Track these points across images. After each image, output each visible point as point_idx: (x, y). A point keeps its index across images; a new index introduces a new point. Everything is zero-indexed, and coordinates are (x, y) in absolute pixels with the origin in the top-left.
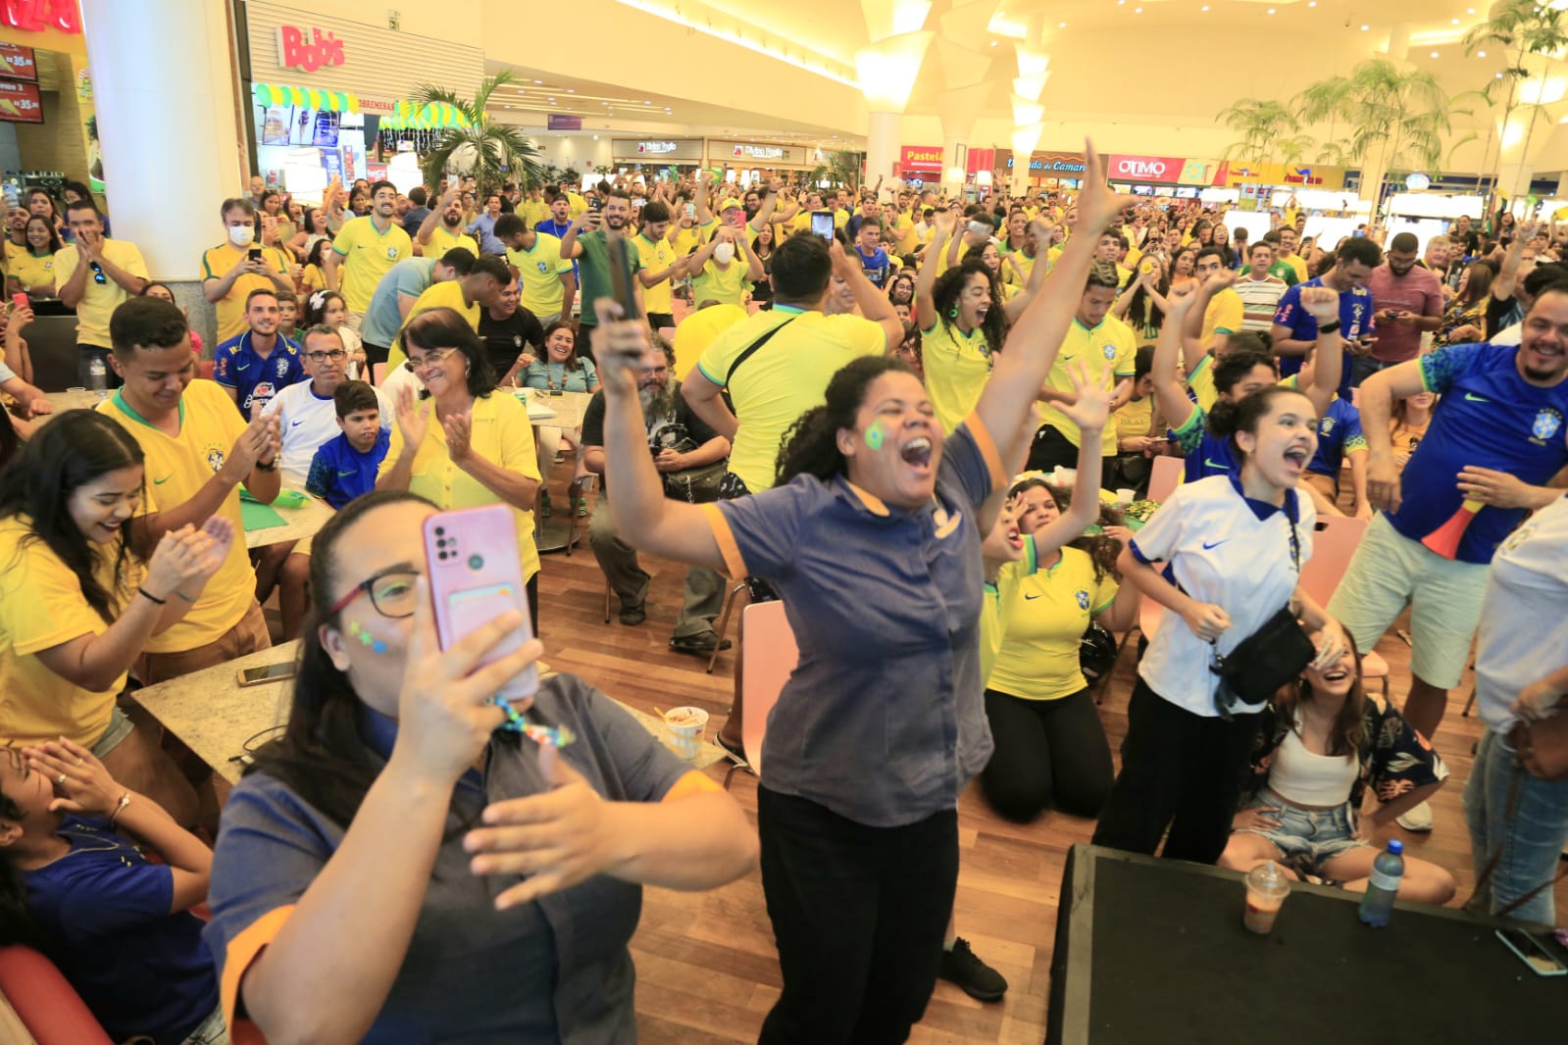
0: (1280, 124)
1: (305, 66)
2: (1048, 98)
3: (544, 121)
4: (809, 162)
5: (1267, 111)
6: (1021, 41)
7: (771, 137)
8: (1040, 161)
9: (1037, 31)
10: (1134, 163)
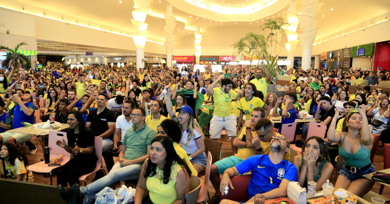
2: (202, 44)
3: (85, 53)
4: (154, 61)
5: (242, 44)
6: (195, 32)
8: (202, 58)
9: (199, 29)
10: (225, 57)
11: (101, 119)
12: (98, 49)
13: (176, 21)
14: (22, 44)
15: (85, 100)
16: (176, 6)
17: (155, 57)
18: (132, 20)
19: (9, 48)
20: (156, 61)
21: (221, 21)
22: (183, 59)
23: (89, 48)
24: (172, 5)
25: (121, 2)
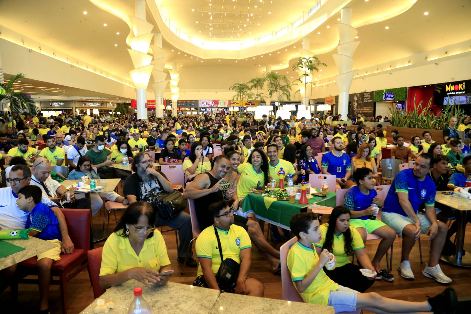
0: (246, 90)
2: (180, 85)
4: (108, 107)
5: (243, 86)
6: (171, 70)
7: (96, 99)
8: (181, 103)
9: (175, 67)
17: (109, 103)
18: (129, 51)
20: (110, 107)
21: (203, 58)
24: (162, 34)
25: (105, 25)
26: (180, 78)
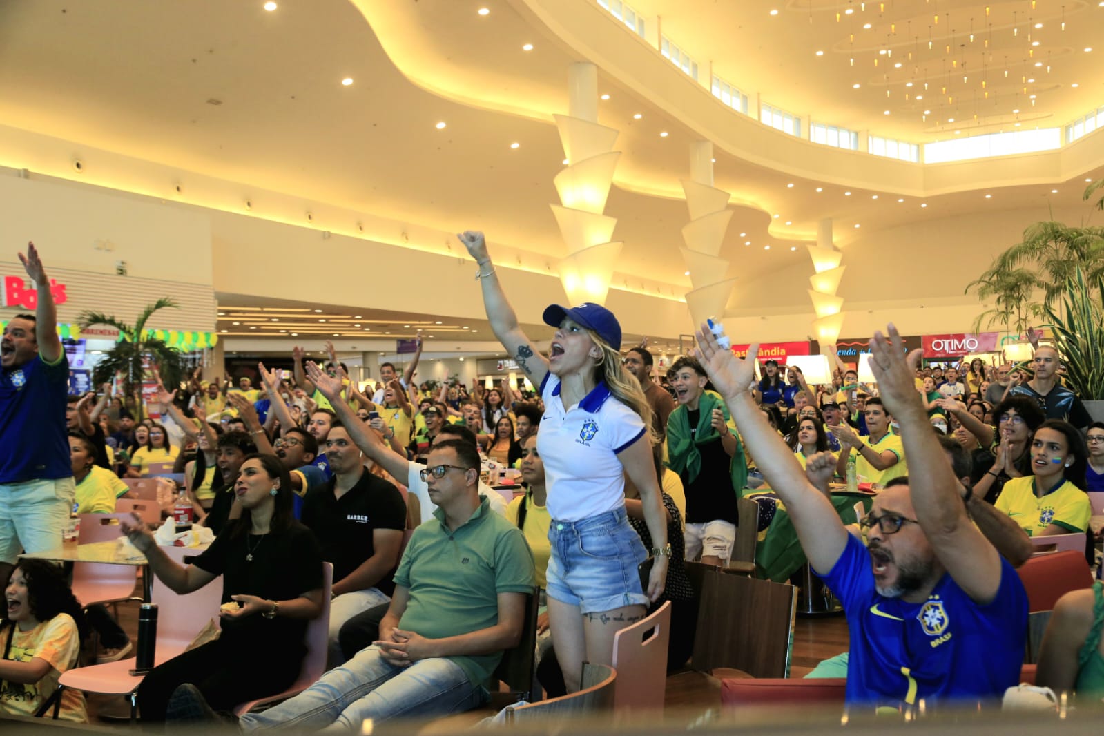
1: (26, 305)
2: (846, 291)
3: (393, 346)
6: (814, 244)
8: (847, 348)
9: (827, 234)
10: (947, 342)
11: (349, 517)
12: (439, 327)
13: (730, 207)
14: (160, 305)
15: (290, 445)
16: (726, 147)
18: (555, 208)
19: (117, 320)
21: (921, 194)
22: (767, 357)
23: (407, 324)
24: (714, 145)
25: (515, 146)
26: (843, 268)
